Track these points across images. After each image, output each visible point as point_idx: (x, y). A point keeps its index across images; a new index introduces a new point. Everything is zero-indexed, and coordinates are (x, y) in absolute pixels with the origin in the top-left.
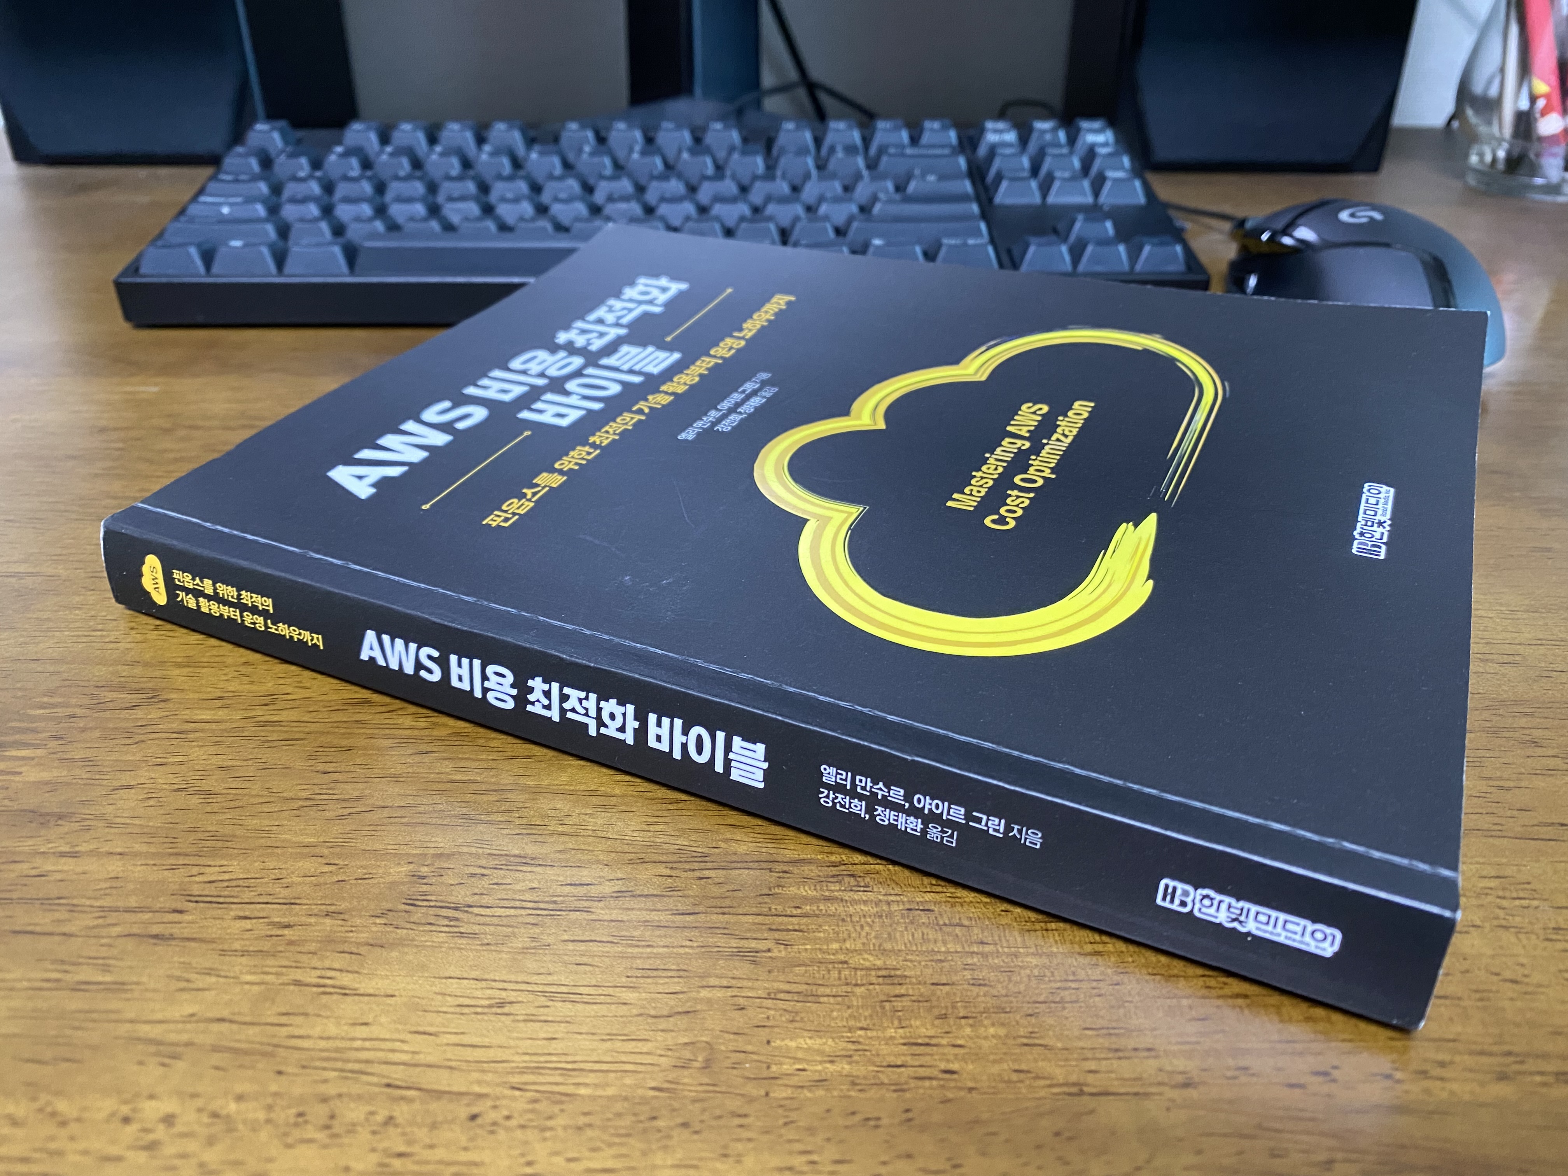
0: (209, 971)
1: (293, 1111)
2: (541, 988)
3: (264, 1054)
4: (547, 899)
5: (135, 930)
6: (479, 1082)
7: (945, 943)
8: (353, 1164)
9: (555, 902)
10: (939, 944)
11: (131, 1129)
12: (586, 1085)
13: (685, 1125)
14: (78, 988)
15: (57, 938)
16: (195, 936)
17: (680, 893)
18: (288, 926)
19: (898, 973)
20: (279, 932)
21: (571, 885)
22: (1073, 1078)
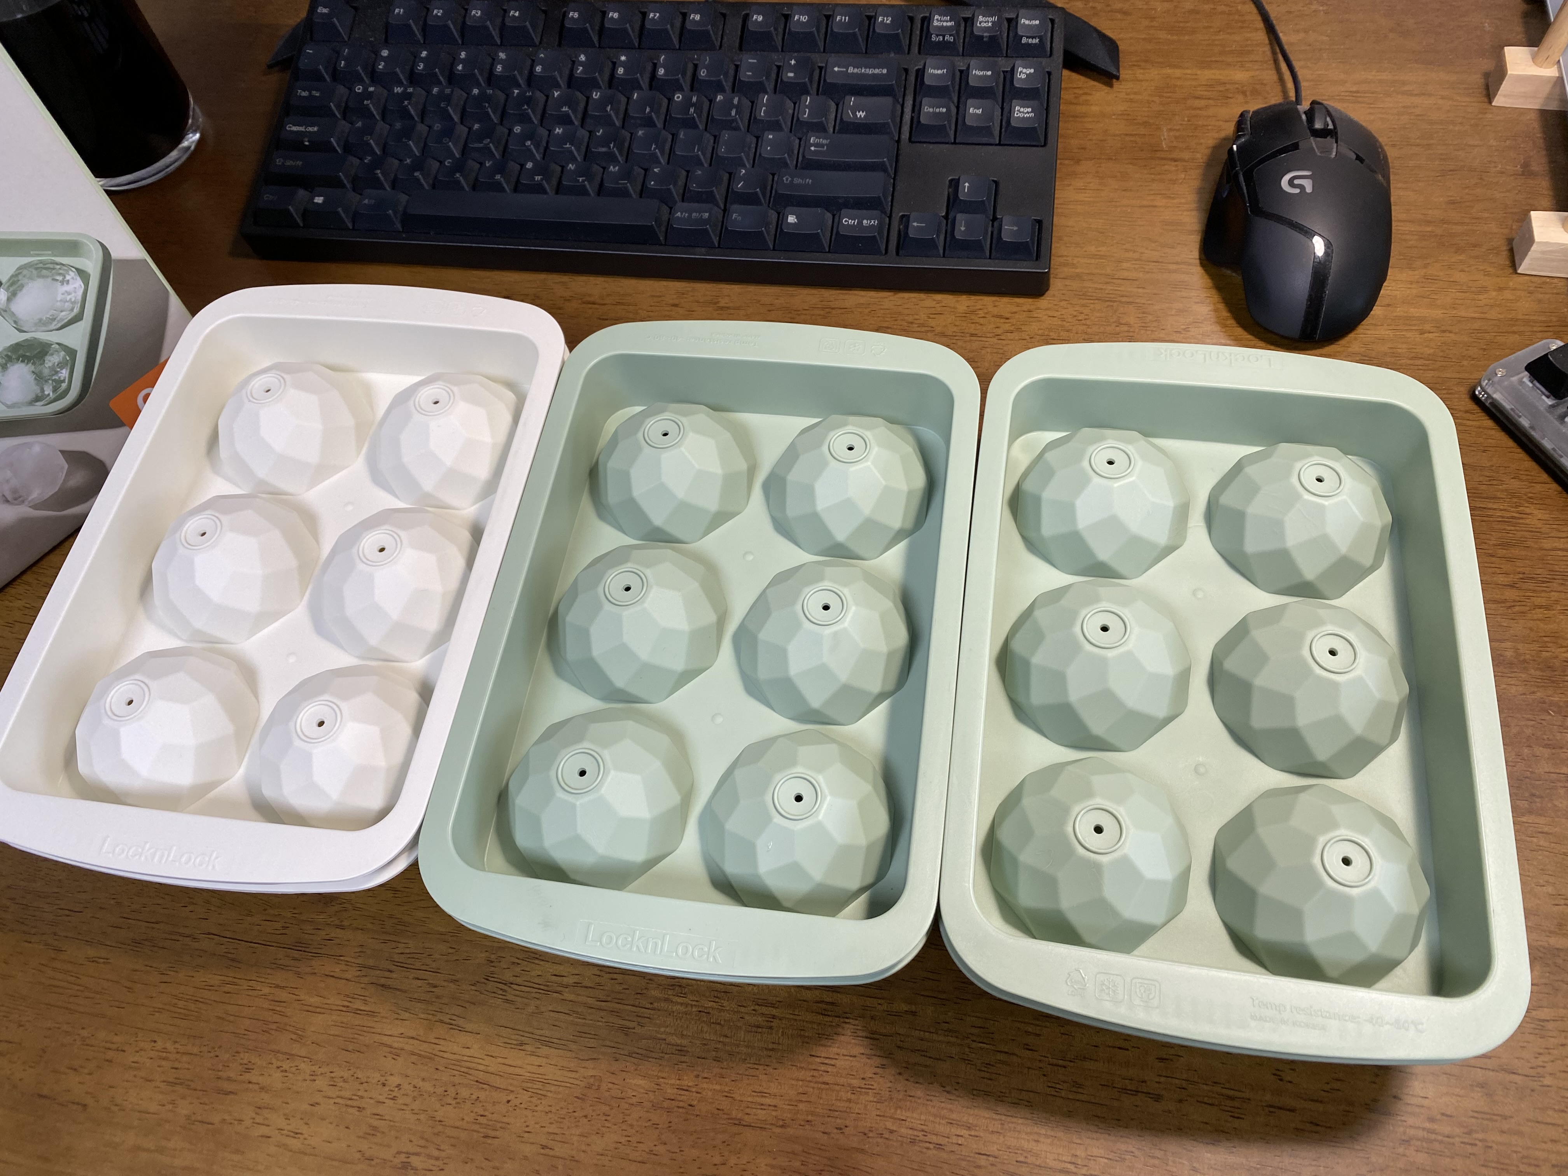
0: (406, 1010)
1: (443, 1089)
2: (538, 1037)
3: (430, 1058)
4: (544, 983)
5: (374, 981)
6: (511, 1085)
7: (710, 1034)
8: (465, 1117)
9: (547, 986)
10: (707, 1035)
11: (387, 1088)
12: (551, 1092)
13: (586, 1116)
14: (357, 1012)
15: (344, 981)
16: (399, 987)
17: (601, 987)
18: (435, 987)
19: (685, 1049)
20: (433, 990)
21: (555, 975)
22: (739, 1116)
